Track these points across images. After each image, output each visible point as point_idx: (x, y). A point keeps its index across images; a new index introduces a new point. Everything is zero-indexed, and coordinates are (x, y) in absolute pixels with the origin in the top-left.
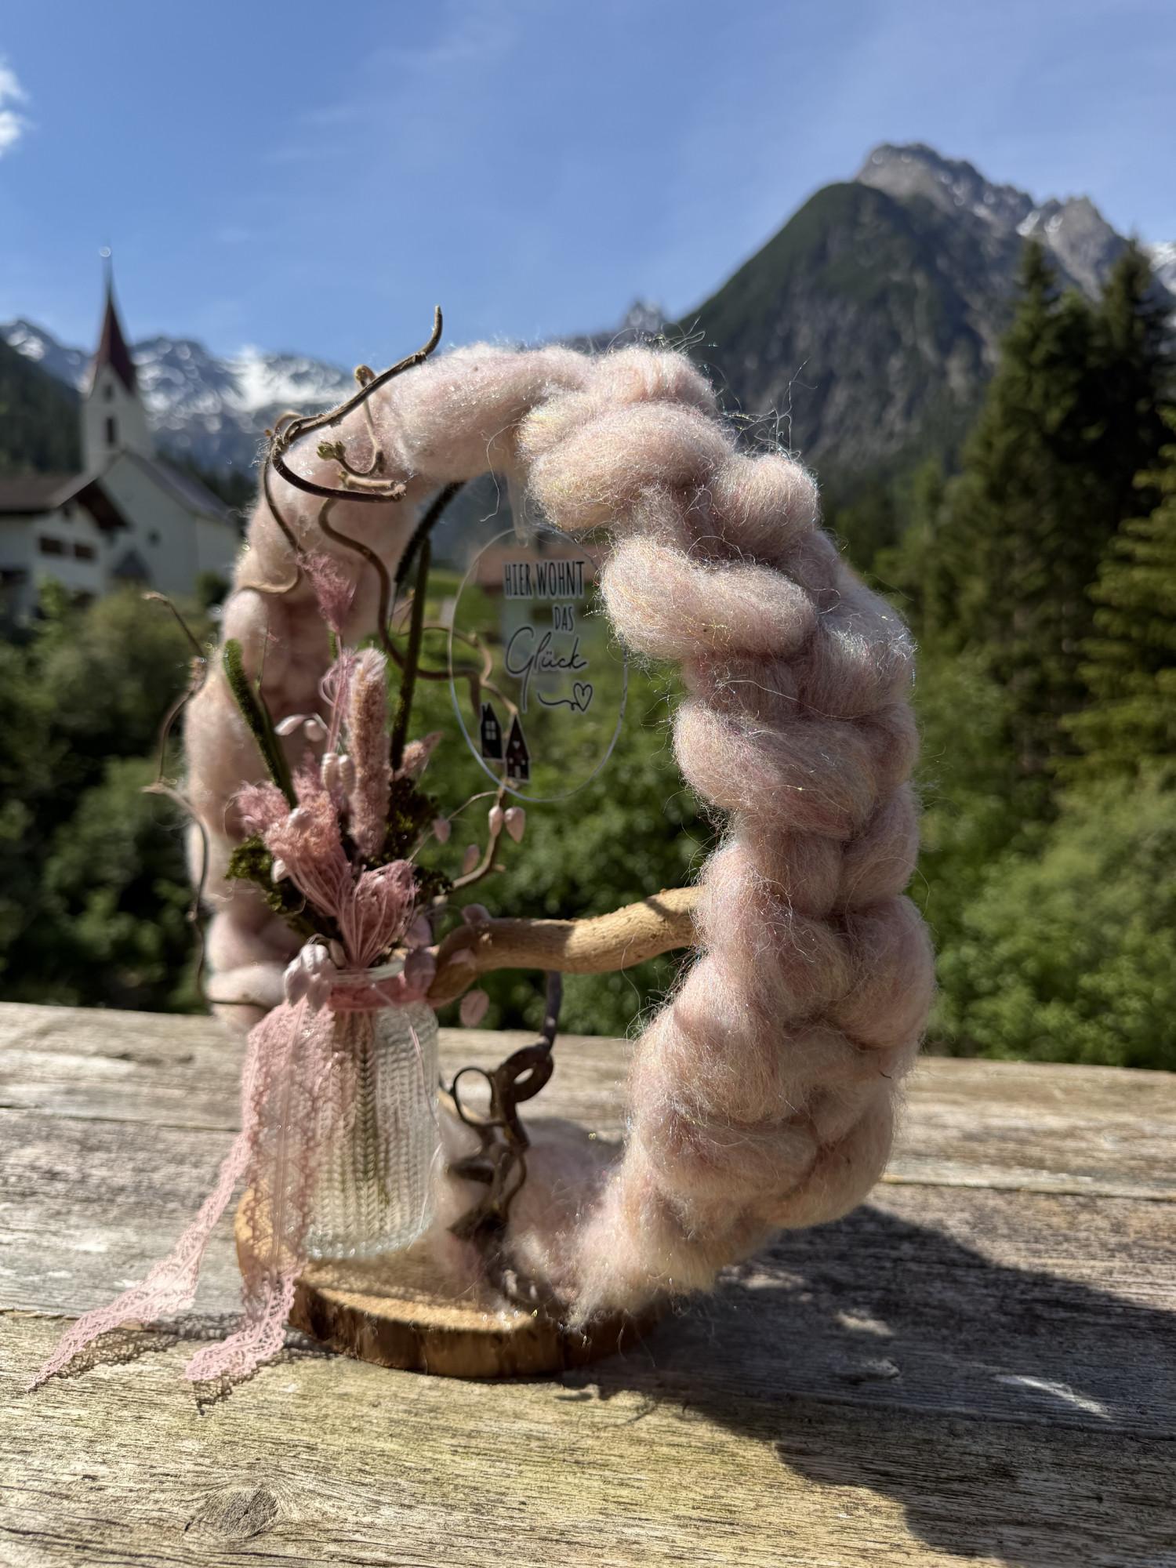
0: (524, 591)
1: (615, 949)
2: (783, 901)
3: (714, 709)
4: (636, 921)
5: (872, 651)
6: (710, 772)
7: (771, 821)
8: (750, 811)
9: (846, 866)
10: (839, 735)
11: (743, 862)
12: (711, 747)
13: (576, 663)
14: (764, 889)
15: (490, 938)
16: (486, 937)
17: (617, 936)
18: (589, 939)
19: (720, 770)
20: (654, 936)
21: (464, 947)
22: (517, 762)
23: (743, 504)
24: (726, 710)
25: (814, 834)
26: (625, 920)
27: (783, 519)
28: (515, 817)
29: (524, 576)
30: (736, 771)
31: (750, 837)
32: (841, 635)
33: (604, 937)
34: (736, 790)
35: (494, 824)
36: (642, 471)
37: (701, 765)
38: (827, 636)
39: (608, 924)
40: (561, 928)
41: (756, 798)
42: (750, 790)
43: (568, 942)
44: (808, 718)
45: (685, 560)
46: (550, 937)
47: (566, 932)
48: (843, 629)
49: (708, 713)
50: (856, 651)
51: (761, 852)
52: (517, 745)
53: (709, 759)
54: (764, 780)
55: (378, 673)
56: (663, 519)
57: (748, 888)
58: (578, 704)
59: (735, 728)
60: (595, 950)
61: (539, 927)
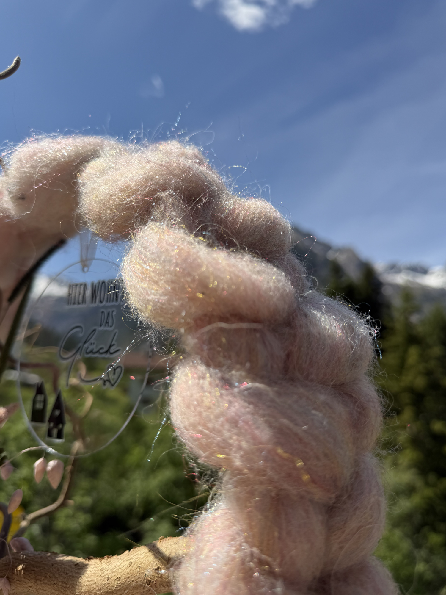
0: (81, 301)
1: (116, 591)
2: (271, 573)
3: (208, 365)
4: (136, 566)
5: (343, 328)
6: (200, 428)
7: (261, 483)
8: (238, 472)
9: (330, 529)
10: (322, 397)
11: (230, 527)
12: (202, 401)
15: (23, 569)
16: (20, 568)
17: (118, 579)
18: (96, 580)
19: (210, 425)
20: (149, 582)
22: (56, 426)
23: (238, 214)
24: (218, 366)
25: (302, 497)
26: (127, 564)
27: (268, 228)
28: (54, 468)
29: (82, 292)
30: (227, 426)
31: (238, 499)
32: (318, 314)
33: (108, 579)
34: (224, 447)
35: (37, 473)
36: (161, 181)
37: (192, 420)
38: (306, 315)
39: (113, 566)
40: (77, 565)
41: (247, 457)
42: (240, 448)
43: (80, 580)
44: (292, 380)
46: (67, 574)
47: (80, 568)
48: (319, 309)
49: (202, 368)
50: (331, 326)
51: (250, 517)
52: (57, 413)
53: (200, 414)
54: (254, 438)
56: (174, 213)
59: (227, 383)
60: (100, 590)
61: (62, 563)
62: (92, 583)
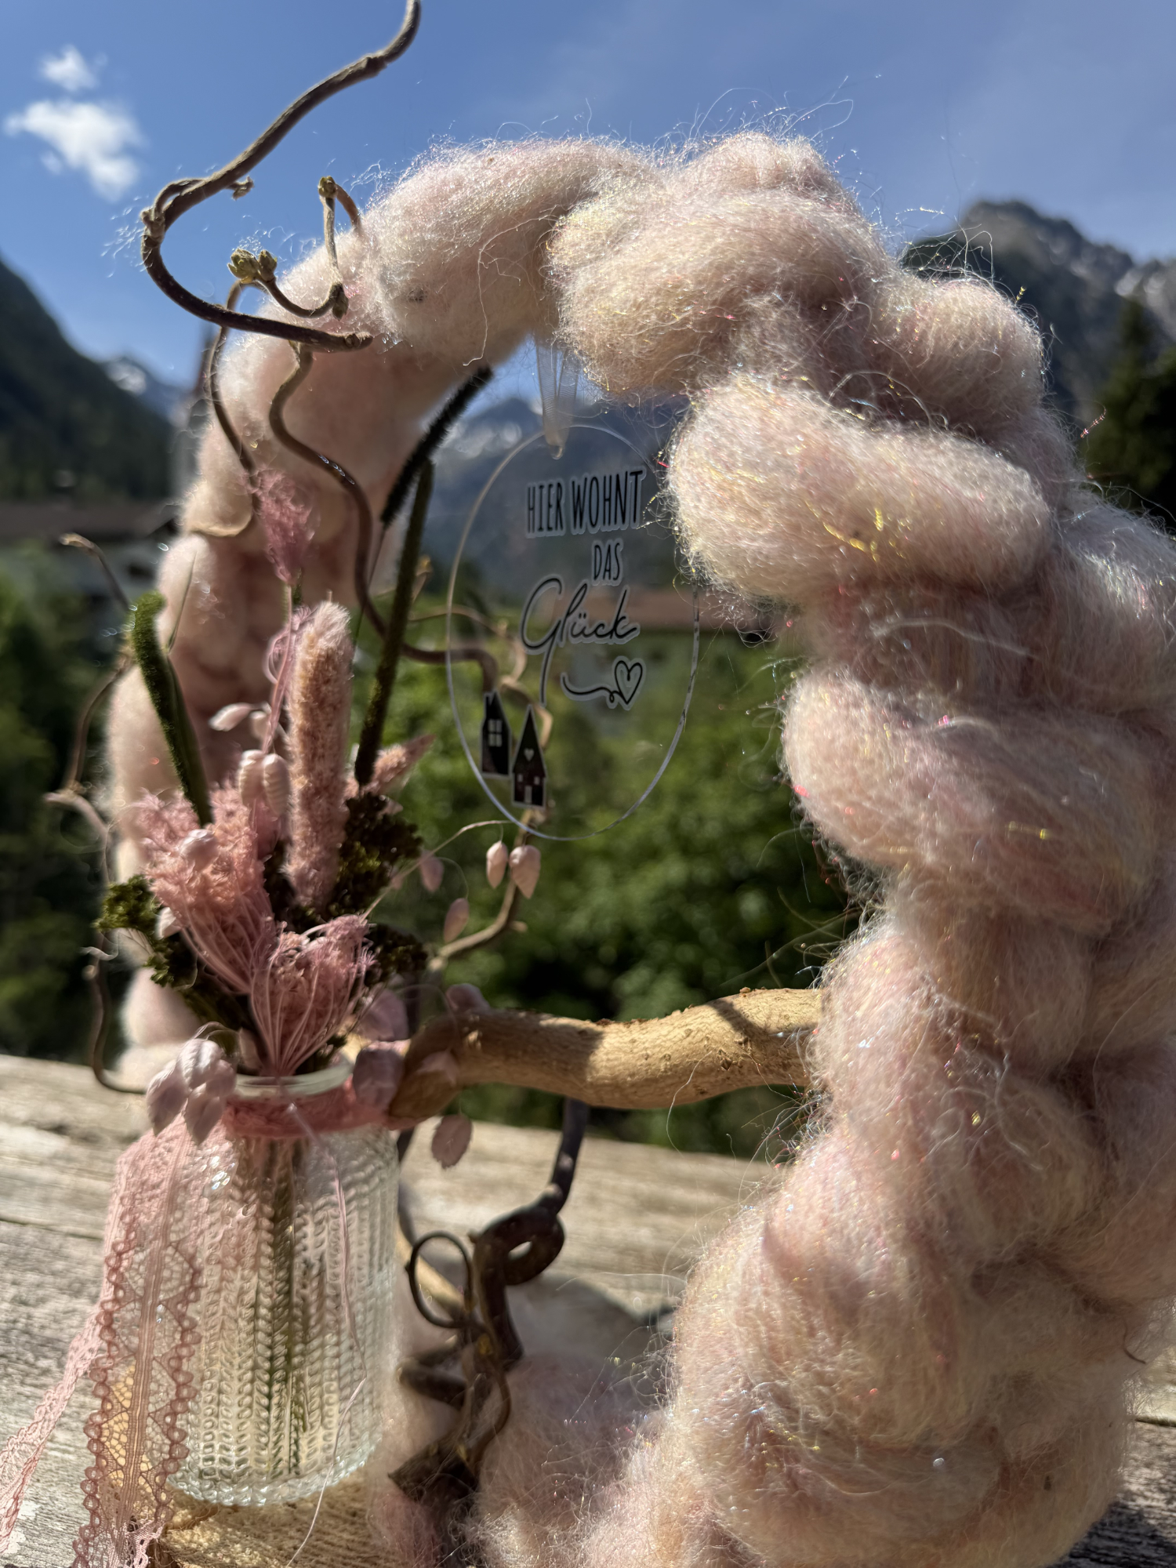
0: (552, 524)
1: (664, 1077)
3: (866, 680)
4: (700, 1035)
5: (1152, 592)
6: (855, 797)
7: (970, 894)
9: (1097, 982)
10: (1098, 739)
11: (908, 966)
12: (856, 750)
13: (621, 632)
14: (949, 1023)
15: (479, 1038)
16: (473, 1036)
17: (667, 1058)
18: (624, 1058)
19: (873, 793)
20: (728, 1064)
21: (443, 1050)
22: (529, 780)
23: (923, 335)
25: (1047, 923)
26: (682, 1033)
27: (993, 362)
28: (523, 860)
29: (553, 502)
30: (907, 796)
31: (923, 920)
32: (1100, 563)
33: (647, 1057)
35: (493, 868)
36: (751, 270)
37: (837, 782)
38: (1072, 565)
39: (654, 1035)
40: (583, 1033)
41: (947, 849)
42: (933, 834)
43: (592, 1058)
44: (1039, 706)
45: (824, 411)
46: (566, 1047)
47: (590, 1041)
48: (1102, 551)
49: (855, 687)
50: (1125, 590)
51: (946, 952)
52: (529, 753)
53: (853, 772)
54: (959, 817)
55: (334, 637)
56: (784, 347)
57: (918, 1019)
58: (620, 694)
59: (905, 715)
60: (632, 1075)
61: (551, 1029)
62: (616, 1063)
